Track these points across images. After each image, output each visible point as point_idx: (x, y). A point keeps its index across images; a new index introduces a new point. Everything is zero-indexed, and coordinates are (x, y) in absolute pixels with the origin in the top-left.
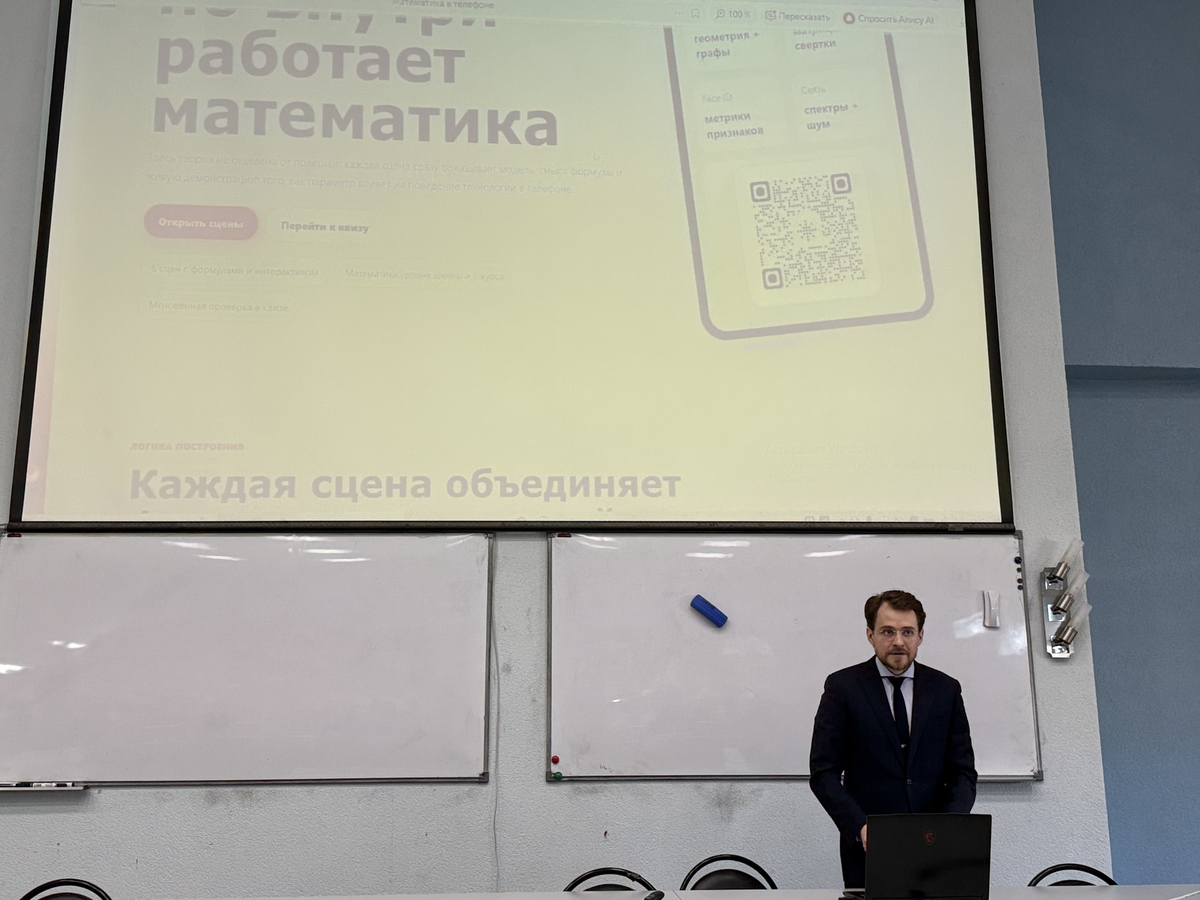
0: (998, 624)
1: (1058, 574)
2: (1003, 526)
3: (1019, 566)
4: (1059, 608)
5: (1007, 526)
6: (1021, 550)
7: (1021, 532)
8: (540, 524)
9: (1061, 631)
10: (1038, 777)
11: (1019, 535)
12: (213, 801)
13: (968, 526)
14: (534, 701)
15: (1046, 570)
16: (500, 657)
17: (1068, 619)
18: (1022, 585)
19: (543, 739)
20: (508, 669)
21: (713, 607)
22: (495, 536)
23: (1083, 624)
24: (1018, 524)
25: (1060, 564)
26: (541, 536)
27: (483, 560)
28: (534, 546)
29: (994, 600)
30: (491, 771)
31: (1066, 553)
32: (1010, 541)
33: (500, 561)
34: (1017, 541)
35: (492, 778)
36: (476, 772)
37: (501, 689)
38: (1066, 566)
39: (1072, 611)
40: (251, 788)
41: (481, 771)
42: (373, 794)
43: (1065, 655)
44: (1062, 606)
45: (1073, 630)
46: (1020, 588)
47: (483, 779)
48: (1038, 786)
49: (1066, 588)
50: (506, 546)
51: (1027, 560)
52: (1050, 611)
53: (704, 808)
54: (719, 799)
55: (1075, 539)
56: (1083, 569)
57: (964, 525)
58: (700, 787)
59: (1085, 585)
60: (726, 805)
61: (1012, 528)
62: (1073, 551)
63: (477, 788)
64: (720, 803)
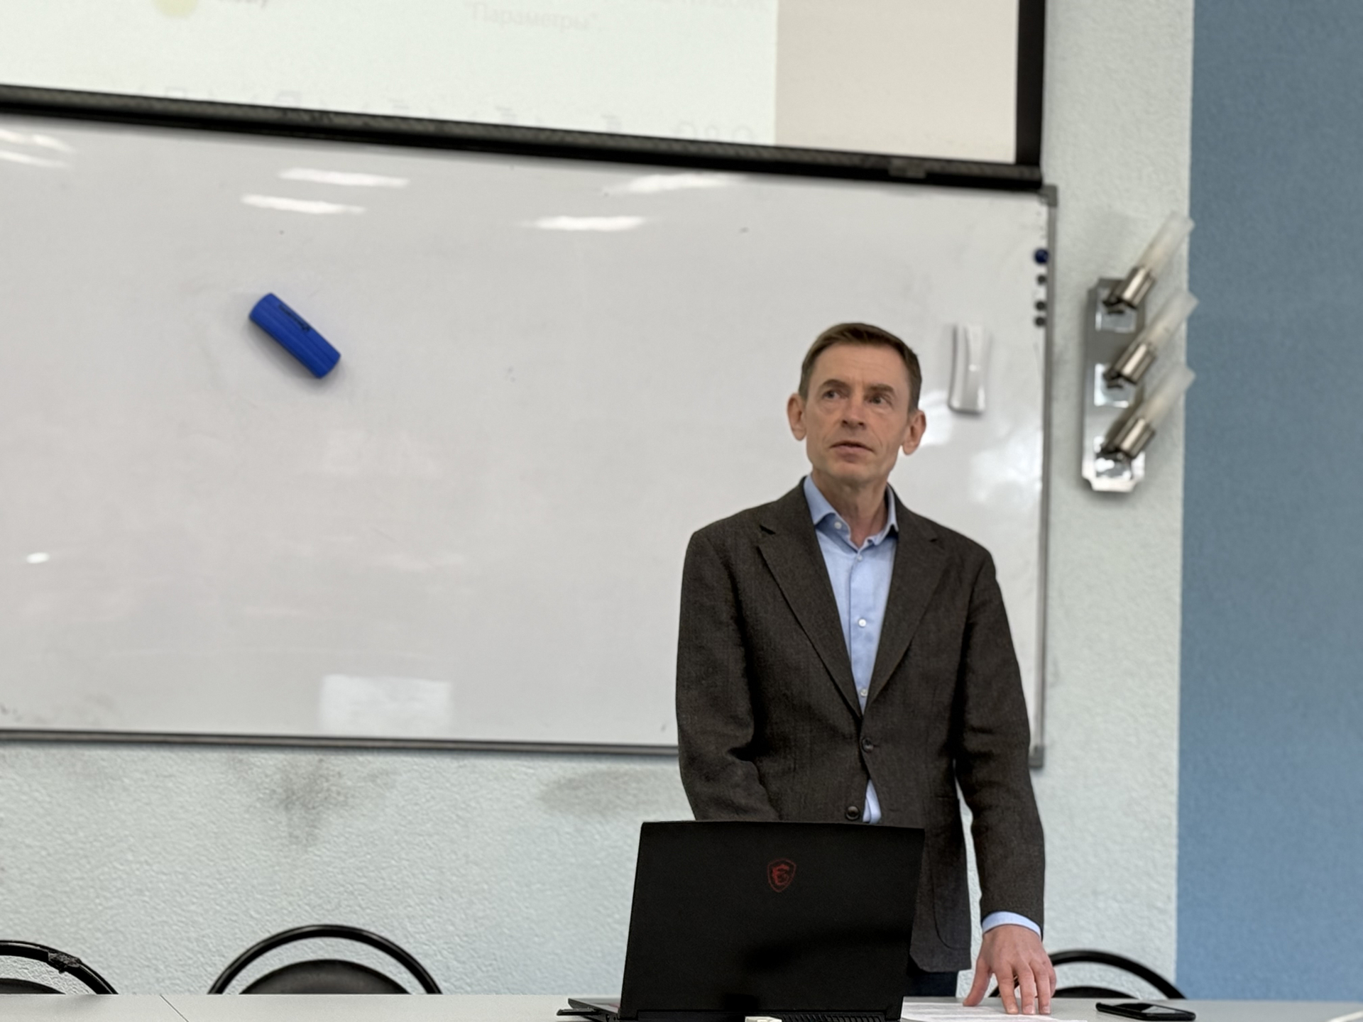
0: (981, 405)
1: (1128, 294)
2: (1016, 173)
3: (1042, 270)
4: (1119, 375)
5: (1026, 173)
6: (1052, 231)
7: (1054, 189)
9: (1119, 429)
11: (1050, 197)
13: (937, 168)
15: (1103, 282)
17: (1139, 402)
18: (1044, 315)
21: (306, 328)
23: (1169, 415)
24: (1053, 169)
25: (1134, 272)
29: (976, 347)
31: (1152, 246)
32: (1028, 209)
34: (1045, 208)
38: (1148, 277)
39: (1151, 382)
43: (1122, 483)
44: (1128, 369)
45: (1147, 428)
46: (1040, 322)
49: (1141, 327)
51: (1062, 259)
52: (1099, 382)
53: (247, 811)
54: (285, 791)
55: (1173, 215)
56: (1185, 286)
57: (927, 165)
58: (241, 761)
59: (1184, 327)
60: (304, 805)
61: (1036, 177)
62: (1167, 239)
64: (288, 799)
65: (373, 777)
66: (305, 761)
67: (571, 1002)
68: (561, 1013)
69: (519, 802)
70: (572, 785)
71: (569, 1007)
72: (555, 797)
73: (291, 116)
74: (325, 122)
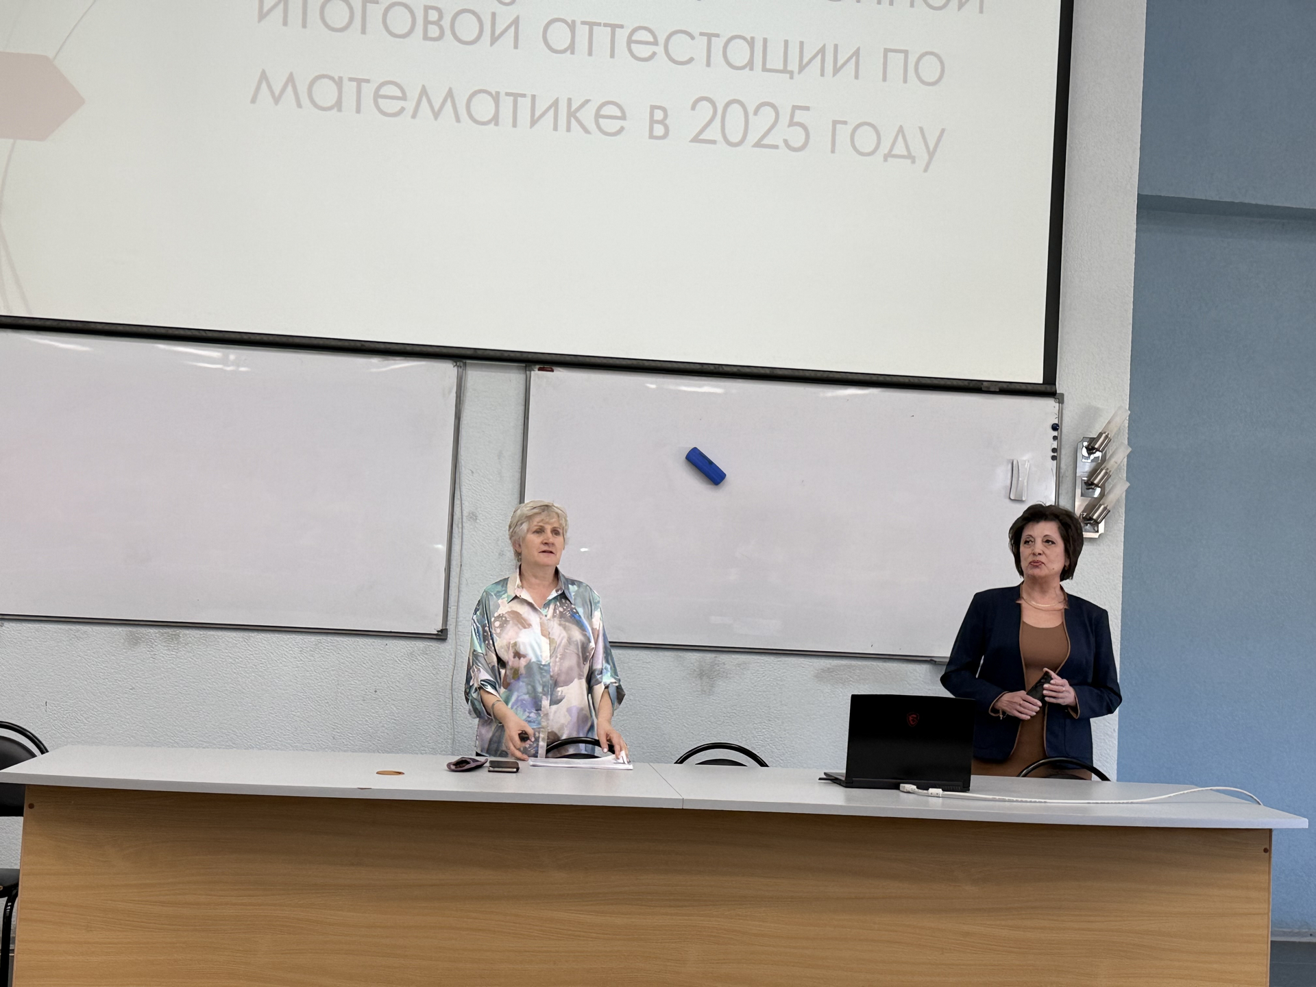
0: (1024, 498)
1: (1096, 446)
2: (1043, 388)
3: (1055, 433)
4: (1093, 483)
5: (1048, 388)
6: (1060, 414)
7: (1062, 396)
8: (518, 355)
9: (1093, 508)
11: (1060, 399)
12: (135, 641)
13: (1005, 386)
15: (1085, 438)
16: (466, 504)
17: (1103, 495)
18: (1056, 454)
20: (473, 517)
21: (711, 463)
22: (465, 364)
23: (1117, 502)
24: (1060, 387)
26: (518, 368)
27: (450, 392)
28: (509, 380)
29: (1024, 470)
30: (451, 628)
31: (1109, 422)
32: (1049, 404)
33: (469, 396)
34: (1058, 404)
35: (451, 635)
36: (434, 627)
37: (464, 539)
38: (1107, 436)
39: (1108, 486)
40: (178, 631)
41: (440, 628)
42: (316, 645)
43: (1093, 534)
44: (1096, 481)
45: (1105, 508)
46: (1054, 458)
47: (441, 636)
49: (1104, 459)
50: (477, 376)
51: (1065, 428)
52: (1083, 485)
53: (683, 679)
54: (700, 670)
55: (1120, 408)
56: (1126, 442)
57: (1000, 385)
58: (680, 657)
59: (1126, 460)
60: (708, 677)
61: (1053, 390)
62: (1118, 420)
63: (434, 645)
64: (701, 674)
65: (739, 665)
66: (709, 657)
67: (825, 774)
68: (820, 779)
69: (806, 678)
70: (829, 670)
71: (824, 777)
72: (820, 676)
73: (705, 367)
74: (721, 369)
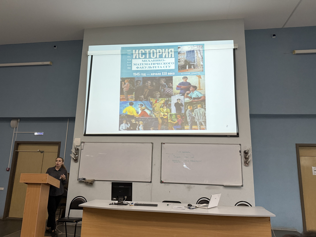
10: (242, 186)
11: (240, 145)
14: (159, 170)
16: (154, 163)
19: (160, 176)
20: (155, 165)
25: (247, 150)
33: (154, 148)
36: (150, 181)
37: (153, 168)
43: (247, 165)
44: (247, 157)
45: (249, 161)
47: (151, 182)
48: (242, 187)
49: (248, 154)
53: (185, 188)
56: (251, 150)
58: (185, 185)
62: (250, 147)
63: (150, 183)
64: (188, 188)
65: (194, 186)
66: (189, 185)
69: (204, 188)
70: (207, 187)
